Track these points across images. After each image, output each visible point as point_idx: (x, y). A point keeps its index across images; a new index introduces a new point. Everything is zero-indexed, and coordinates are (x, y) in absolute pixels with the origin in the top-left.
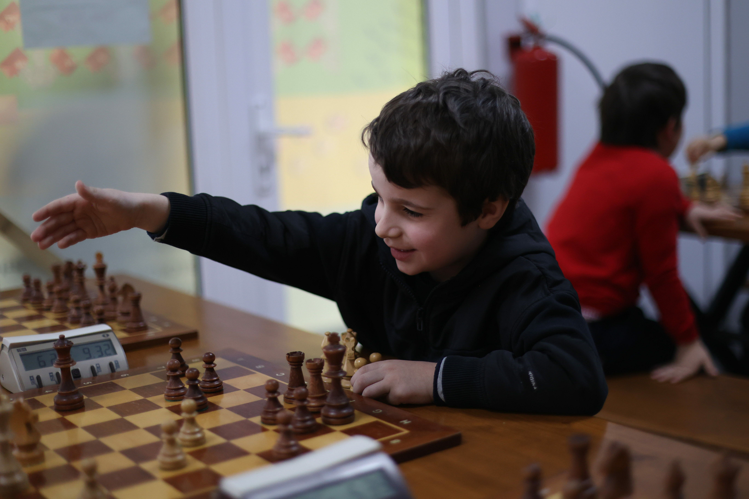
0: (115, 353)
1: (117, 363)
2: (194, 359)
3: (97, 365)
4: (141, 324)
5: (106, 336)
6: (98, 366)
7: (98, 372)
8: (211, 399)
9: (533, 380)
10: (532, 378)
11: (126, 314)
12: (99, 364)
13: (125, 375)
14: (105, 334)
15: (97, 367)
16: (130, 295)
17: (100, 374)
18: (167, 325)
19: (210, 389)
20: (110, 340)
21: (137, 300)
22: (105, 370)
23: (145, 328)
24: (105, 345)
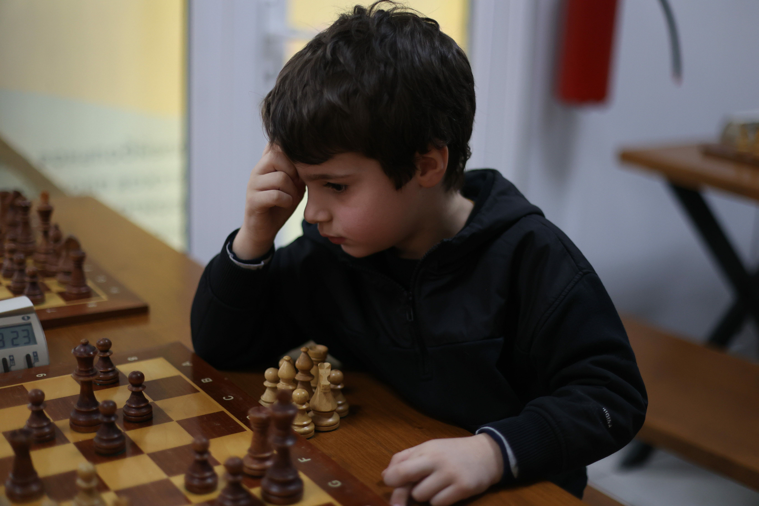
0: (35, 342)
1: (35, 354)
2: (132, 356)
3: (10, 356)
4: (83, 290)
5: (26, 318)
6: (12, 358)
7: (11, 366)
8: (132, 434)
9: (609, 417)
10: (607, 415)
11: (67, 273)
12: (12, 356)
13: (42, 375)
14: (26, 316)
15: (11, 360)
16: (73, 254)
17: (13, 368)
18: (115, 290)
19: (135, 418)
20: (30, 324)
21: (80, 261)
22: (20, 364)
23: (88, 294)
24: (23, 331)
